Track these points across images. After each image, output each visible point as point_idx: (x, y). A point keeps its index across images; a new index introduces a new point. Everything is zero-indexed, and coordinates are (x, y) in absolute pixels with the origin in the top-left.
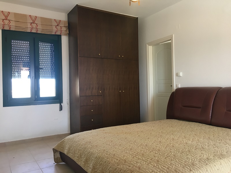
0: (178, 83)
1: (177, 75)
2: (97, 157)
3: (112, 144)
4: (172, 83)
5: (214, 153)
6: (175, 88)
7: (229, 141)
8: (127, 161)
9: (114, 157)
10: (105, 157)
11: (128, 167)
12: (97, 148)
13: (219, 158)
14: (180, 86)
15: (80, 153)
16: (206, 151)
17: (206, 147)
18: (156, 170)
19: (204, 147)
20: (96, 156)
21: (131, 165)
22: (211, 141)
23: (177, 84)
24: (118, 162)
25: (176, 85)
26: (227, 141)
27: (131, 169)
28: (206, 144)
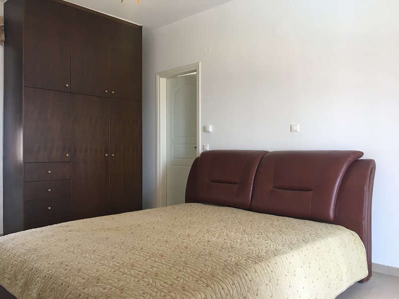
0: (206, 144)
1: (205, 130)
2: (47, 276)
3: (79, 250)
4: (196, 144)
5: (248, 255)
6: (201, 151)
7: (272, 234)
8: (102, 278)
9: (79, 274)
10: (61, 275)
11: (101, 290)
12: (48, 260)
13: (254, 263)
14: (208, 149)
15: (15, 272)
16: (236, 252)
17: (238, 245)
18: (151, 290)
19: (234, 246)
20: (44, 275)
21: (107, 286)
22: (246, 236)
23: (204, 144)
24: (85, 283)
25: (203, 147)
26: (268, 235)
27: (106, 293)
28: (239, 240)
